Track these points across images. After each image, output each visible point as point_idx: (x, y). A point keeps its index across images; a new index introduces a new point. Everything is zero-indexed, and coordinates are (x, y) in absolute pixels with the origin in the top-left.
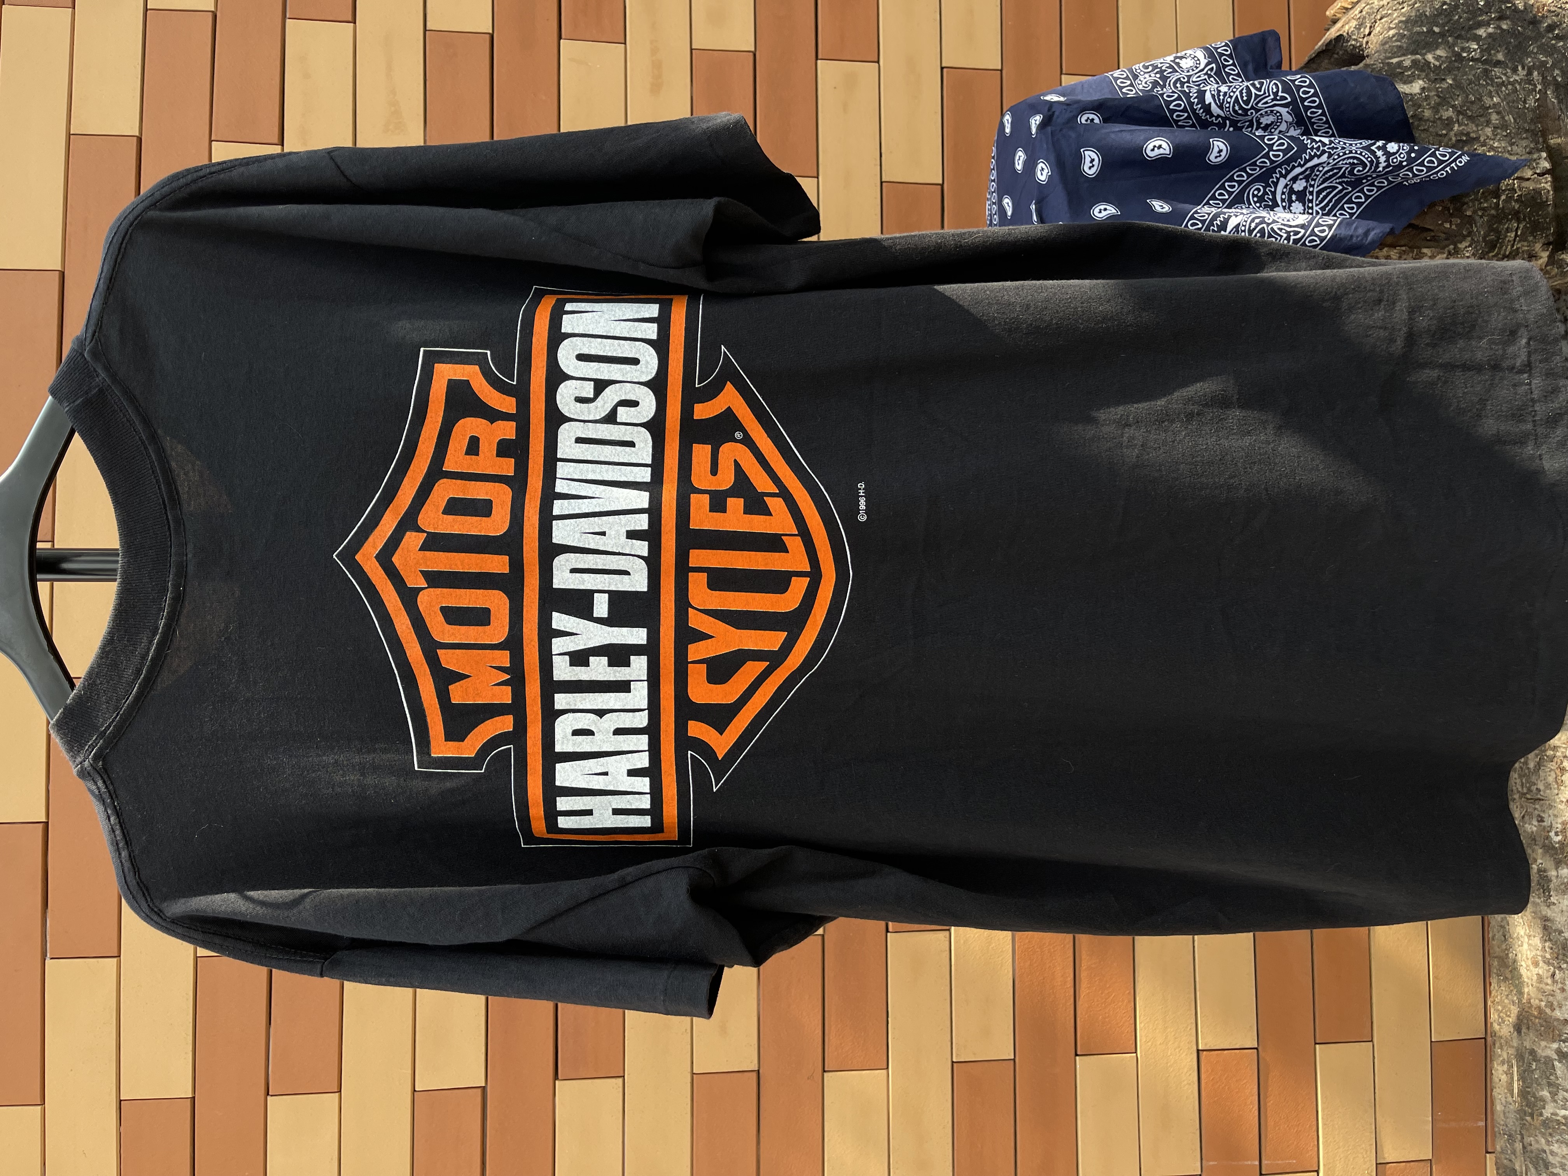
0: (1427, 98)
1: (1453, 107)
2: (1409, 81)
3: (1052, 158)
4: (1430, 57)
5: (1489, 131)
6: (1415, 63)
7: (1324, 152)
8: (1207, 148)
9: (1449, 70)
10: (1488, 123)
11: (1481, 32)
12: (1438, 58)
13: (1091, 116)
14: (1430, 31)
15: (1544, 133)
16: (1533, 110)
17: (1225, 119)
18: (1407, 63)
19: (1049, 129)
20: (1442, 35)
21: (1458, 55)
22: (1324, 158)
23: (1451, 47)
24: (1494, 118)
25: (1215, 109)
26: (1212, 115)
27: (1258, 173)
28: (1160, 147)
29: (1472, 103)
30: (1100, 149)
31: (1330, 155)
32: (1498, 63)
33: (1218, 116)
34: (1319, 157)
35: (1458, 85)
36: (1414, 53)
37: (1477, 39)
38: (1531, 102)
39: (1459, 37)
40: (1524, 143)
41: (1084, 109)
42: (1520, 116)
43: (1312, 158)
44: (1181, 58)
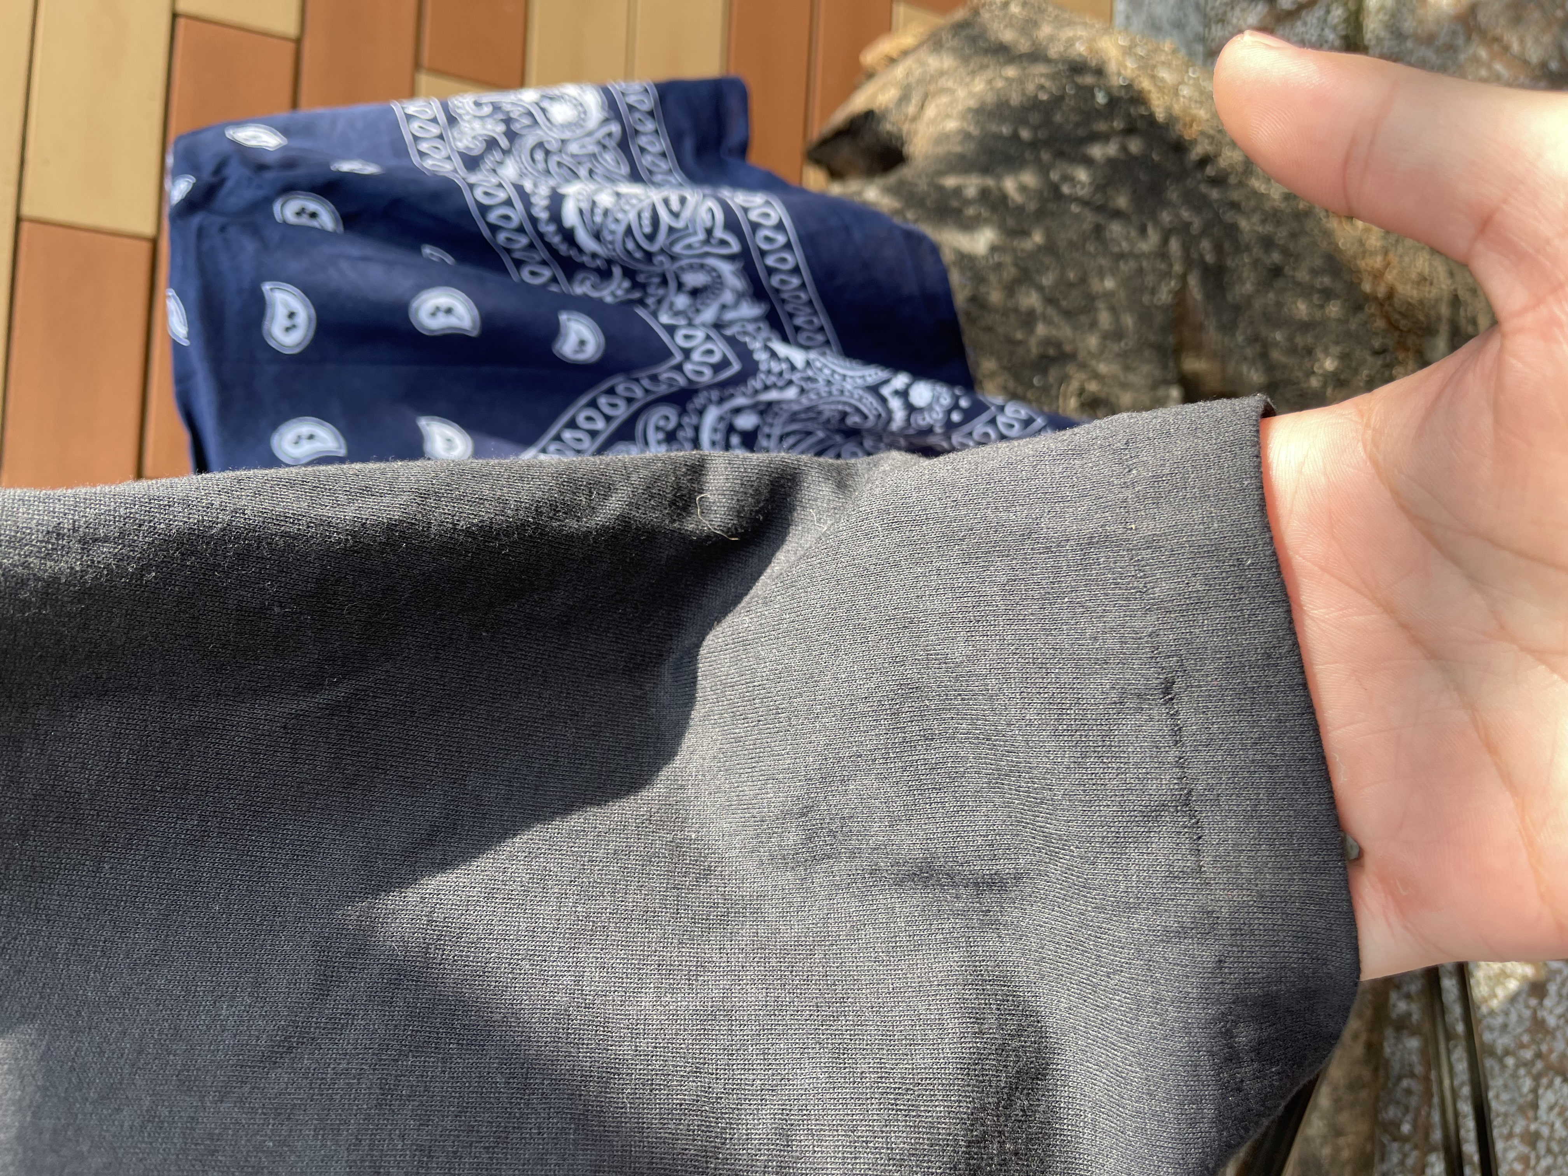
0: (999, 266)
1: (1040, 289)
2: (969, 225)
4: (1010, 185)
5: (1093, 341)
6: (984, 194)
8: (554, 331)
9: (1041, 214)
10: (1094, 325)
11: (1097, 151)
12: (1023, 189)
13: (312, 205)
14: (1015, 137)
15: (1178, 351)
16: (1165, 309)
17: (610, 262)
18: (971, 191)
20: (1034, 145)
21: (1055, 189)
23: (1044, 170)
24: (1105, 318)
25: (583, 238)
26: (580, 250)
27: (662, 389)
28: (449, 311)
29: (1071, 285)
30: (308, 291)
32: (1117, 214)
33: (594, 256)
34: (782, 388)
35: (1050, 248)
36: (984, 172)
37: (1088, 162)
38: (1164, 295)
39: (1060, 154)
40: (1145, 368)
41: (289, 189)
42: (1143, 317)
43: (766, 388)
44: (552, 99)
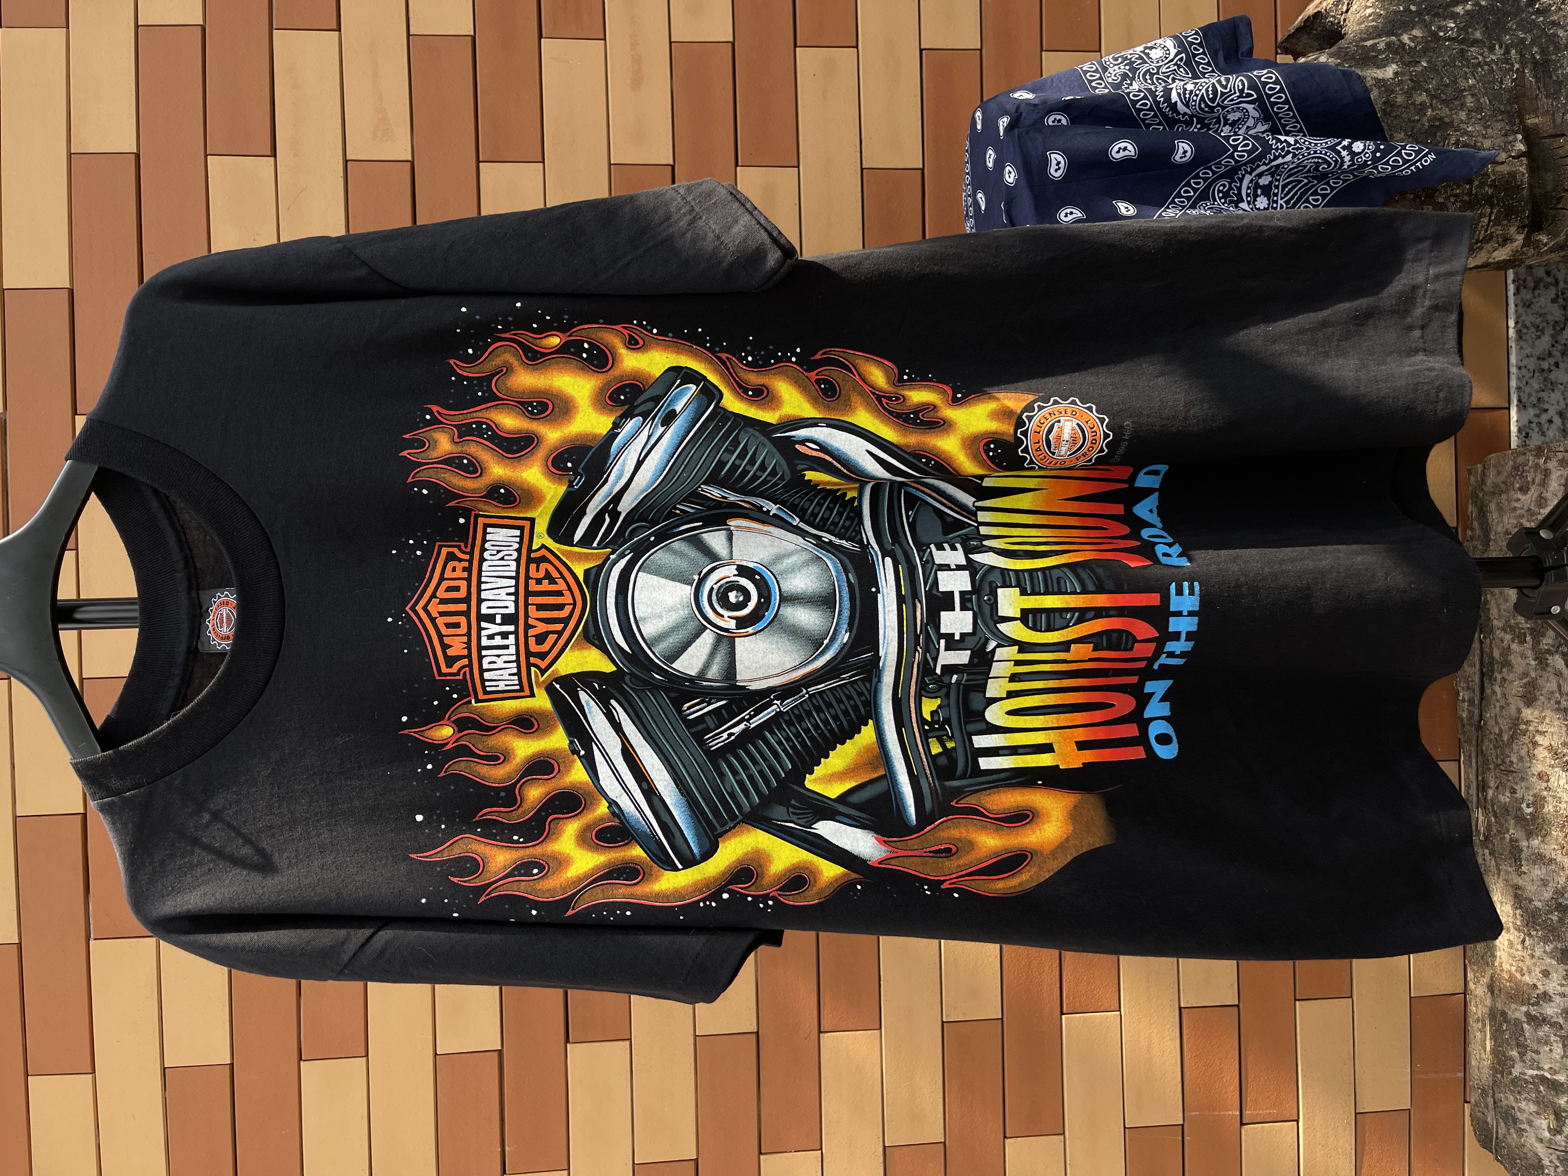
0: (1401, 82)
1: (1427, 91)
2: (1381, 65)
3: (1019, 162)
4: (1405, 38)
5: (1463, 115)
6: (1389, 45)
7: (1288, 152)
8: (1173, 149)
9: (1425, 51)
10: (1463, 106)
11: (1459, 9)
12: (1413, 39)
13: (1058, 117)
14: (1407, 10)
15: (1521, 115)
16: (1510, 90)
17: (1191, 116)
18: (1381, 46)
19: (1016, 131)
20: (1419, 13)
21: (1435, 34)
22: (1289, 158)
23: (1427, 26)
24: (1469, 101)
25: (1181, 107)
26: (1178, 113)
27: (1223, 169)
28: (1125, 149)
29: (1447, 85)
30: (1065, 152)
31: (1295, 156)
32: (1475, 42)
33: (1185, 114)
34: (1283, 157)
35: (1432, 68)
36: (1388, 35)
37: (1454, 16)
38: (1508, 83)
39: (1437, 15)
40: (1499, 125)
41: (1050, 111)
42: (1495, 97)
43: (1276, 158)
44: (1151, 48)
